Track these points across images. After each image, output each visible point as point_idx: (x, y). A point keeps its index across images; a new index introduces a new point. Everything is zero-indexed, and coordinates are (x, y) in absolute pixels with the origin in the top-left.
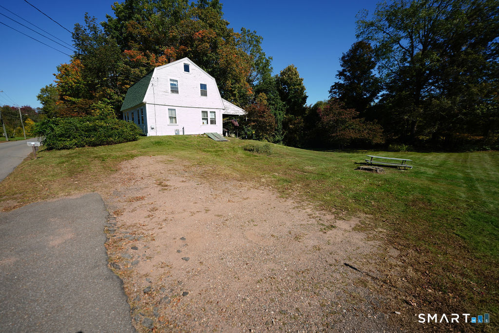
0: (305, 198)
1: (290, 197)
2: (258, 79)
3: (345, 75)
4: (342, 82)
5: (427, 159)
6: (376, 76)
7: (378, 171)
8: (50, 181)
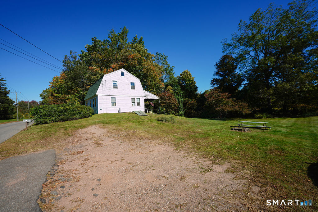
0: (192, 150)
1: (182, 149)
2: (167, 79)
3: (219, 74)
4: (218, 77)
5: (282, 122)
6: (238, 73)
7: (246, 130)
8: (28, 143)
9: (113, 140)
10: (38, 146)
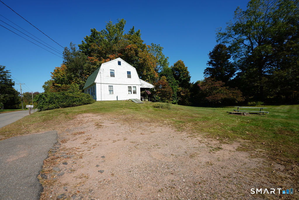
0: (195, 131)
1: (184, 130)
2: (161, 69)
3: (212, 63)
4: (211, 67)
5: (277, 109)
6: (232, 62)
7: (245, 114)
8: (30, 125)
9: (113, 122)
10: (40, 127)
